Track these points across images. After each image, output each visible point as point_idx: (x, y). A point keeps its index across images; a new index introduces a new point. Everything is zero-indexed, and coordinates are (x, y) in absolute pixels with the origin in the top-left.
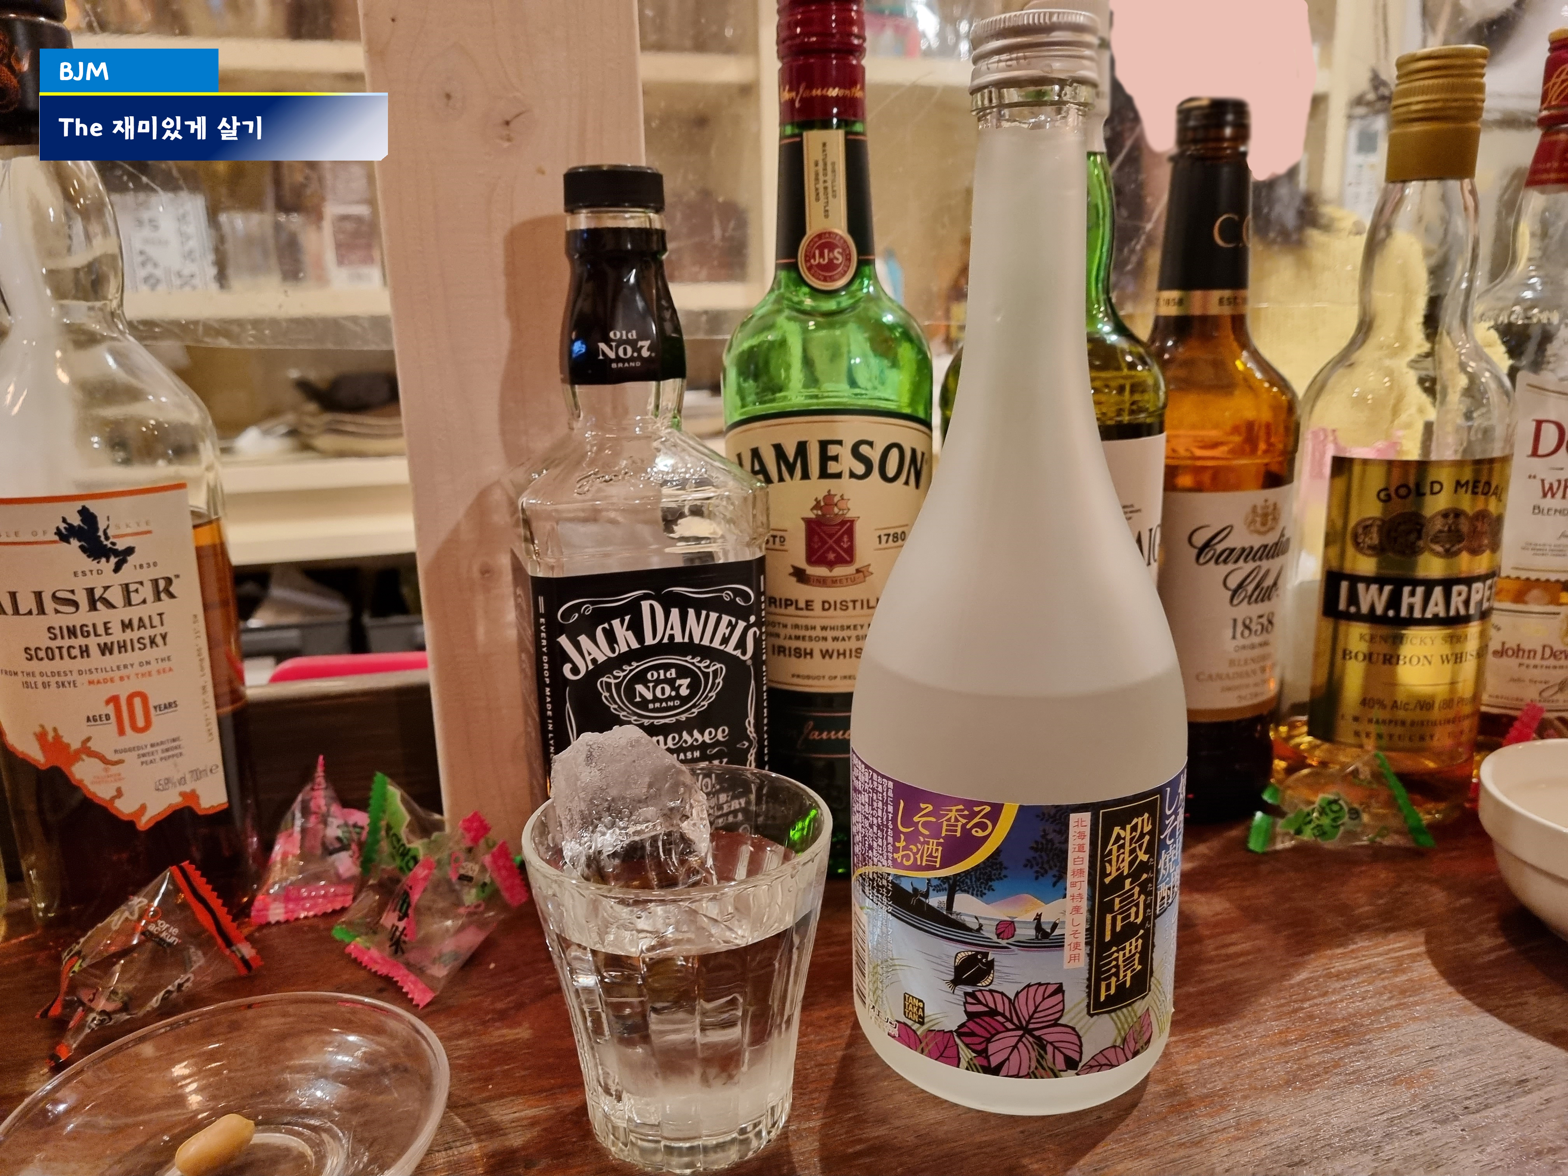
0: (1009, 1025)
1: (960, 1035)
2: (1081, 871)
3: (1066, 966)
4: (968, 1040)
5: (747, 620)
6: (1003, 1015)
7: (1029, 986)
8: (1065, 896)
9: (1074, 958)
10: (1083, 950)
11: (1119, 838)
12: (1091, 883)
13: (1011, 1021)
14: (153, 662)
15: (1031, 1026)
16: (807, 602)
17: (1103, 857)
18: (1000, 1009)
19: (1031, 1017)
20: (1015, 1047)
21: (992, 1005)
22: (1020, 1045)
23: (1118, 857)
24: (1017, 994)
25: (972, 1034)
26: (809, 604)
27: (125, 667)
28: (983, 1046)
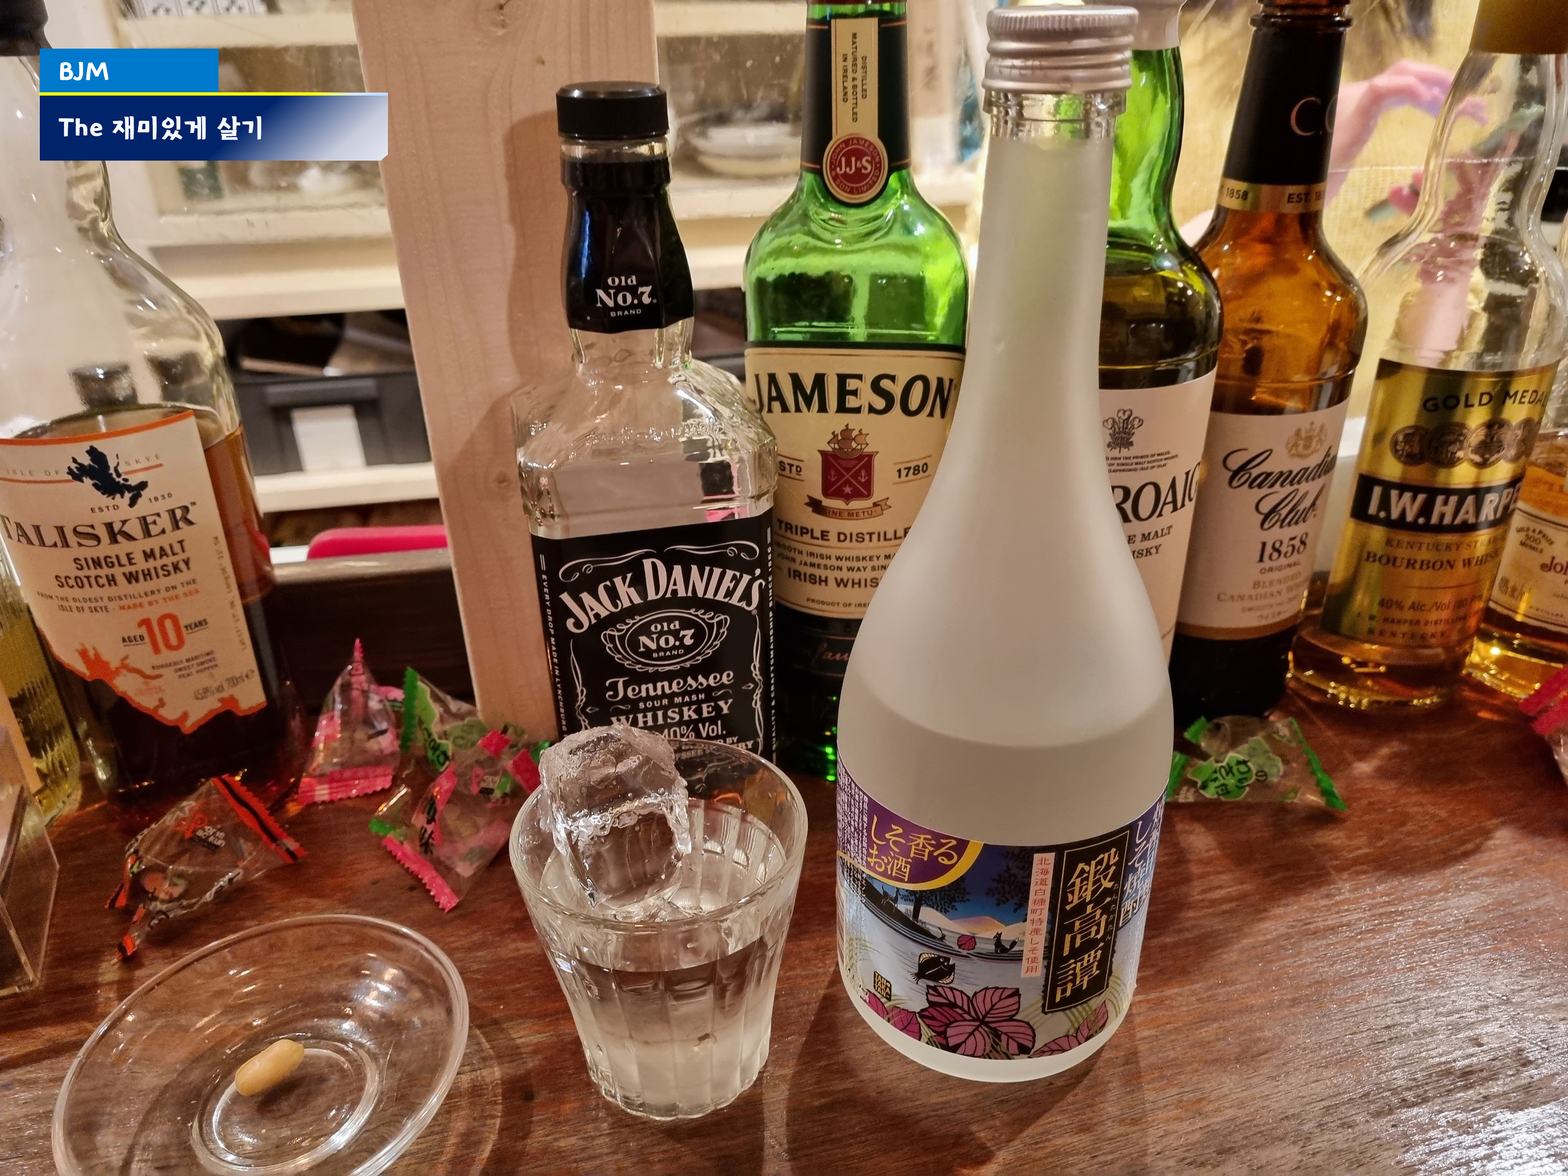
0: (967, 1017)
1: (922, 1017)
2: (1043, 901)
3: (1023, 974)
4: (928, 1022)
5: (753, 574)
6: (962, 1008)
7: (986, 989)
8: (1025, 920)
9: (1030, 969)
10: (1040, 964)
11: (1083, 871)
12: (1052, 910)
13: (969, 1014)
14: (179, 586)
15: (987, 1020)
16: (822, 532)
17: (1065, 888)
18: (959, 1003)
19: (987, 1013)
20: (972, 1033)
21: (951, 998)
22: (976, 1033)
23: (1081, 888)
24: (975, 994)
25: (933, 1018)
26: (824, 535)
27: (153, 592)
28: (942, 1029)
